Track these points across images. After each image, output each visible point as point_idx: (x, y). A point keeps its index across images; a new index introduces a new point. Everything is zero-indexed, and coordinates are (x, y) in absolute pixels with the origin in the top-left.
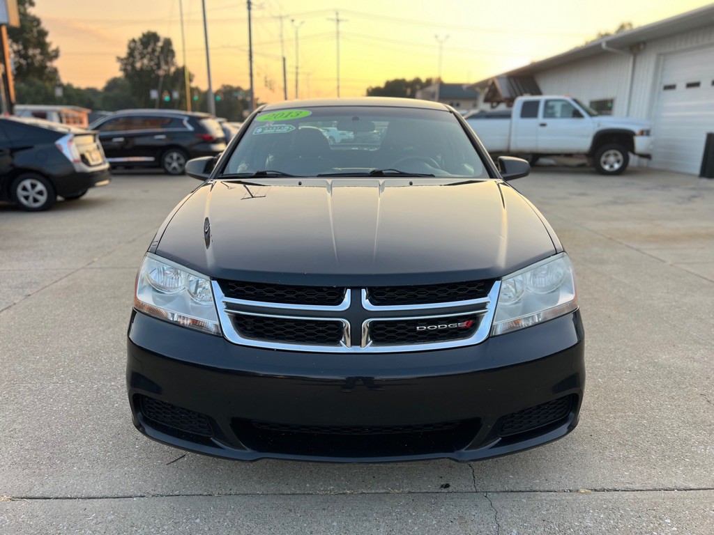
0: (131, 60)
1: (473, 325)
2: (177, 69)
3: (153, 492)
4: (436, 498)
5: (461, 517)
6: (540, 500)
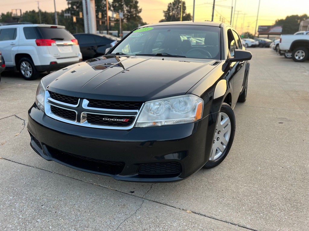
0: (168, 11)
1: (129, 121)
2: (186, 15)
3: (37, 167)
4: (123, 195)
5: (124, 205)
6: (164, 209)
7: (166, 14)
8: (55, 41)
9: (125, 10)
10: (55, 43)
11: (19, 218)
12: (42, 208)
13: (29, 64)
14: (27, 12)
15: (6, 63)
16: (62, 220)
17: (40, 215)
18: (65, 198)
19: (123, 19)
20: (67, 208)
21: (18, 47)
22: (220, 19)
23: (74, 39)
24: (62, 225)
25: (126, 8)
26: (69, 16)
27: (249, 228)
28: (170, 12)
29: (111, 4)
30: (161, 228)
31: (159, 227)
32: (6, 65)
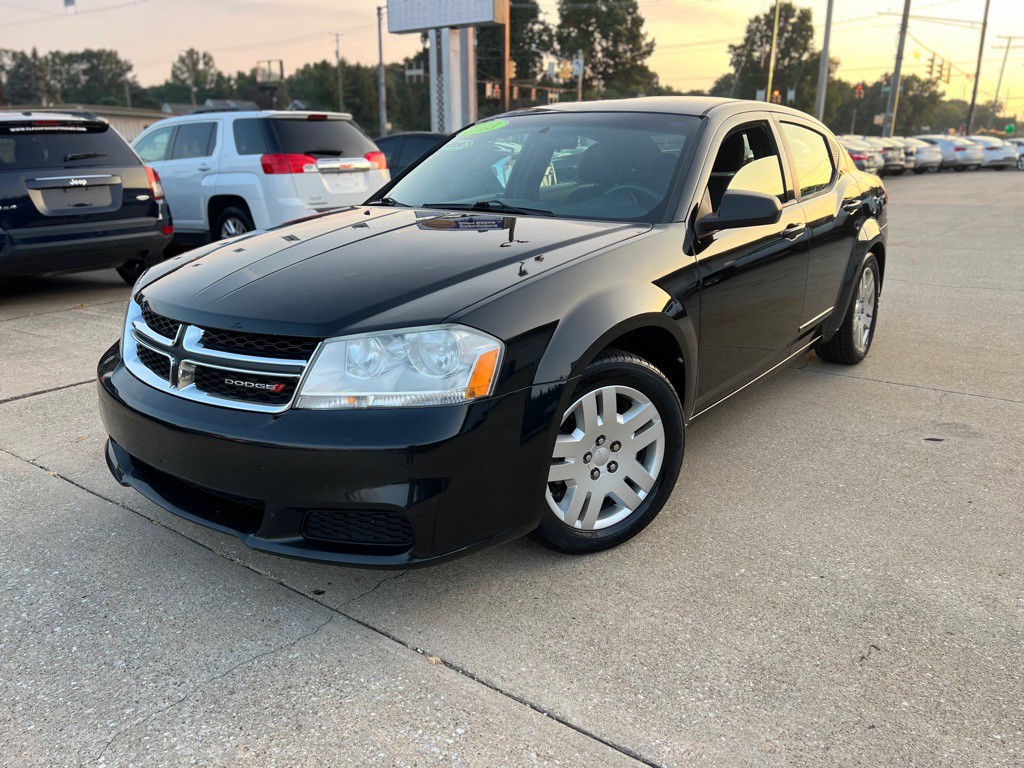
0: (748, 47)
1: (284, 390)
2: (812, 55)
3: (127, 504)
4: (289, 596)
5: (277, 621)
6: (373, 644)
7: (739, 55)
8: (316, 159)
9: (598, 48)
10: (314, 165)
11: (18, 619)
12: (81, 603)
13: (242, 225)
14: (307, 66)
15: (174, 221)
16: (110, 636)
17: (68, 618)
18: (145, 586)
19: (591, 79)
20: (138, 611)
21: (215, 177)
22: (931, 67)
23: (374, 153)
24: (101, 648)
25: (600, 44)
26: (418, 77)
27: (575, 724)
28: (755, 47)
29: (554, 30)
30: (333, 690)
31: (330, 685)
32: (174, 226)
